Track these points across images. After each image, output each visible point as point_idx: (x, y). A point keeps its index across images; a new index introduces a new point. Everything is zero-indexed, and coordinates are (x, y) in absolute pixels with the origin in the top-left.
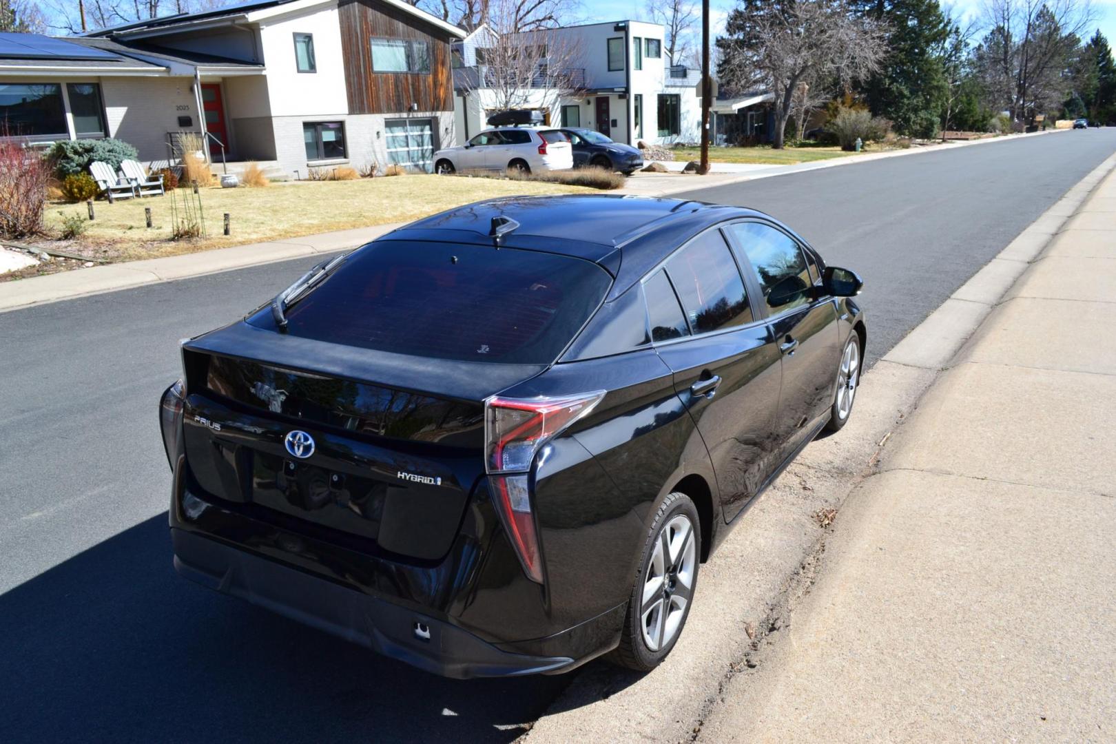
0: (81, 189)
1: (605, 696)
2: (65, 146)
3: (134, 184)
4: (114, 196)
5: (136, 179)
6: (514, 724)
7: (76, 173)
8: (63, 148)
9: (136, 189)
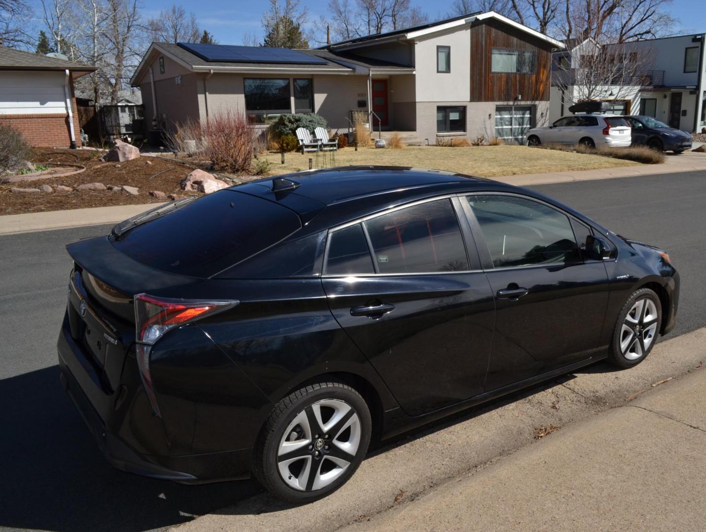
0: (288, 144)
1: (258, 512)
2: (284, 117)
3: (319, 143)
4: (305, 150)
5: (321, 140)
6: (190, 514)
7: (287, 134)
8: (283, 118)
9: (321, 146)
